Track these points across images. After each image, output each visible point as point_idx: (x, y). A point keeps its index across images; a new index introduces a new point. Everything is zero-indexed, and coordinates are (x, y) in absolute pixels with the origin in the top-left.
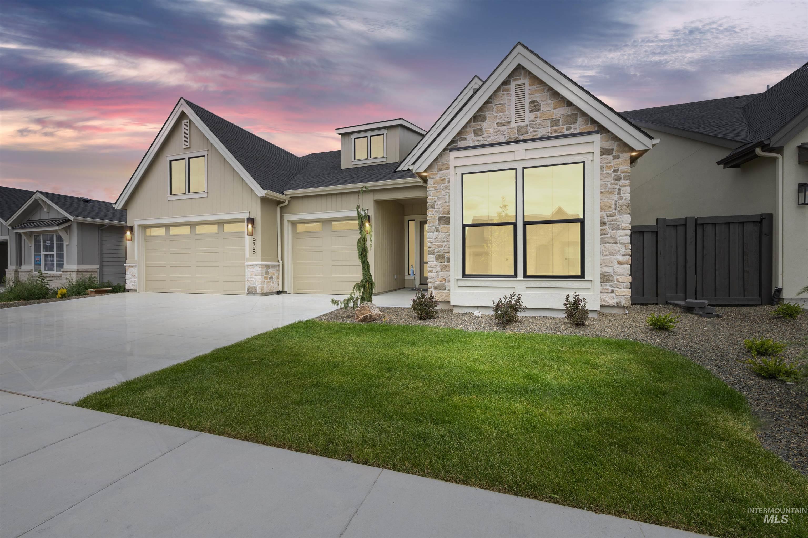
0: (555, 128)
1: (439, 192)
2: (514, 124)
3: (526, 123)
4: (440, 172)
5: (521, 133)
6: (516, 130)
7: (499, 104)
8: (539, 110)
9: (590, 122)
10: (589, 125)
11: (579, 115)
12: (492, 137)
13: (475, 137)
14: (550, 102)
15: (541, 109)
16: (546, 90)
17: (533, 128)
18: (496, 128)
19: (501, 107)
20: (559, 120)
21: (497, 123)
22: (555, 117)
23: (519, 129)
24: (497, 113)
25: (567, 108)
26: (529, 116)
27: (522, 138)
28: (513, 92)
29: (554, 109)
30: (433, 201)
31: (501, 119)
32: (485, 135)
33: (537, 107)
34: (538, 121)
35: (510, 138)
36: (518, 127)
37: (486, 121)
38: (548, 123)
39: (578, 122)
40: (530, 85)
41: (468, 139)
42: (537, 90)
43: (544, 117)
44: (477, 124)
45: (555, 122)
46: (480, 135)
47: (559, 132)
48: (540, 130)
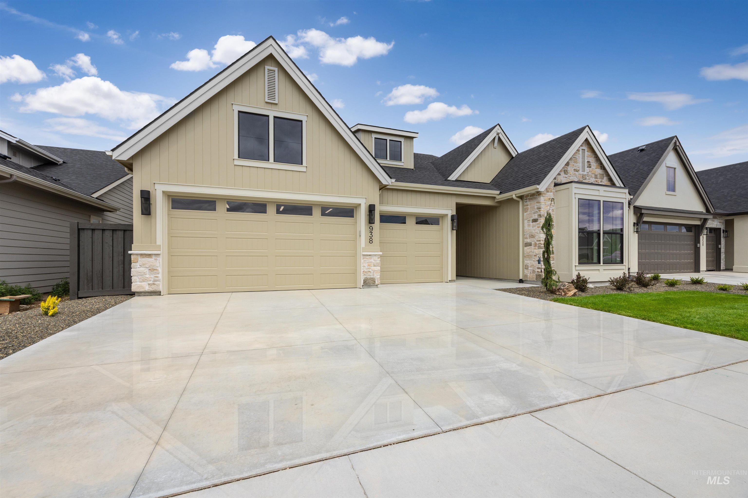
0: (596, 179)
1: (547, 206)
2: (581, 172)
3: (585, 173)
4: (547, 193)
5: (584, 179)
6: (581, 176)
7: (575, 158)
8: (590, 167)
9: (608, 180)
10: (607, 182)
11: (605, 175)
12: (571, 177)
13: (564, 175)
14: (594, 164)
15: (592, 167)
16: (593, 157)
17: (588, 177)
18: (573, 172)
19: (576, 160)
20: (597, 175)
21: (574, 169)
22: (596, 173)
23: (583, 176)
24: (574, 163)
25: (601, 170)
26: (587, 170)
27: (584, 181)
28: (581, 152)
29: (596, 169)
30: (544, 212)
31: (576, 167)
32: (569, 175)
33: (590, 165)
34: (590, 174)
35: (579, 180)
36: (583, 174)
37: (569, 166)
38: (593, 176)
39: (604, 179)
40: (587, 152)
41: (561, 175)
42: (590, 155)
43: (593, 172)
44: (565, 167)
45: (596, 177)
46: (567, 174)
47: (598, 182)
48: (591, 179)
